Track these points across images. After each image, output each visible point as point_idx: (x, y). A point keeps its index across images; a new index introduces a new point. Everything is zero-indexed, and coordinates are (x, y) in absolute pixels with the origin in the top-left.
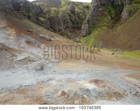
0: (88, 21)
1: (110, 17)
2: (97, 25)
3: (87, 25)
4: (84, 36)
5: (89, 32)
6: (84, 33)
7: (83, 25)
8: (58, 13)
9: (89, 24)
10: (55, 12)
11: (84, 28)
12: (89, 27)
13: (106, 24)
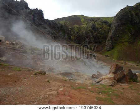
0: (111, 38)
1: (130, 34)
2: (119, 41)
3: (111, 42)
4: (108, 51)
5: (112, 47)
6: (108, 48)
7: (107, 42)
8: (80, 30)
9: (112, 41)
10: (78, 29)
11: (108, 44)
12: (112, 43)
13: (128, 40)
